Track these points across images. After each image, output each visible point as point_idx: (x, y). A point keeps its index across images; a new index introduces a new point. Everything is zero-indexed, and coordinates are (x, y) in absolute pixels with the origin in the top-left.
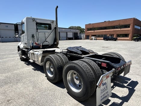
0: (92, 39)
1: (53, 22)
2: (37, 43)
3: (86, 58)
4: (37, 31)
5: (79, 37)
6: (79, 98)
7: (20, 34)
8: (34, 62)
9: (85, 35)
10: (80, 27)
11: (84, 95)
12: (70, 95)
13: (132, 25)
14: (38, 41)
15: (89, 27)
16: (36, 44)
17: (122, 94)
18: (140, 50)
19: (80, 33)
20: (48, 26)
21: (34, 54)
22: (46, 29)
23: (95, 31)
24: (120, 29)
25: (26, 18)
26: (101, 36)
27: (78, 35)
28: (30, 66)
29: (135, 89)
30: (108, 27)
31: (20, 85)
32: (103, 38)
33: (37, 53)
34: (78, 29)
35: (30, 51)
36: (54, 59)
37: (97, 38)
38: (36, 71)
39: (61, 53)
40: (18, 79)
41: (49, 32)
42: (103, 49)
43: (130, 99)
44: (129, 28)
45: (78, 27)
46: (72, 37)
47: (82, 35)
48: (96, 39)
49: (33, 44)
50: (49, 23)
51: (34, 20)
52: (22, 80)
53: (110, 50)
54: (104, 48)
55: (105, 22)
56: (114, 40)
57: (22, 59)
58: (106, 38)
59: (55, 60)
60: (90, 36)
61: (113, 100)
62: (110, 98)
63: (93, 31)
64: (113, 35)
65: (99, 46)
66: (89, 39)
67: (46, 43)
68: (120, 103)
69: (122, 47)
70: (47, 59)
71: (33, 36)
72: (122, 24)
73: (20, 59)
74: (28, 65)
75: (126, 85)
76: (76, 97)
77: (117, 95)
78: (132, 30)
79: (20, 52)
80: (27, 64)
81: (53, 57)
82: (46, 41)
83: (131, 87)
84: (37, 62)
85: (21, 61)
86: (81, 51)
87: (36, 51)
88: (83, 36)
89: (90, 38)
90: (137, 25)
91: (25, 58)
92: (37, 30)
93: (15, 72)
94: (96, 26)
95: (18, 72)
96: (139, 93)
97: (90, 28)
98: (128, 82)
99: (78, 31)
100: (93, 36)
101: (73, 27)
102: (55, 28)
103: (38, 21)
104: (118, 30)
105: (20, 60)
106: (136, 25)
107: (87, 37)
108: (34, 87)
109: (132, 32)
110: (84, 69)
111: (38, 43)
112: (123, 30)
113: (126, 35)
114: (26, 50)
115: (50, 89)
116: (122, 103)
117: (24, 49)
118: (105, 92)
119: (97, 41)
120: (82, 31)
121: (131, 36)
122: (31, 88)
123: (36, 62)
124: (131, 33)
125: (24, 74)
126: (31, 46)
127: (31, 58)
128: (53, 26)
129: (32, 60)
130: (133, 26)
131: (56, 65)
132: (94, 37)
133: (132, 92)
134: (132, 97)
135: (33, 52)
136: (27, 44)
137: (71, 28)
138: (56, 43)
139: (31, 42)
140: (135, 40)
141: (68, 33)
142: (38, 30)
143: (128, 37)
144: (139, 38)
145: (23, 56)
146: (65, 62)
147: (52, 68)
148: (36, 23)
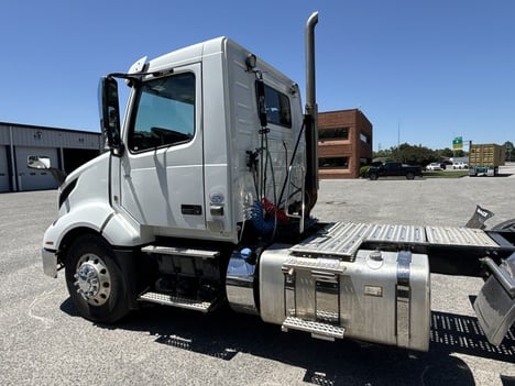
4: (266, 130)
13: (354, 129)
44: (347, 138)
50: (285, 92)
78: (354, 146)
109: (357, 151)
112: (330, 146)
113: (340, 162)
121: (354, 164)
124: (354, 154)
126: (242, 224)
130: (358, 135)
136: (221, 211)
139: (246, 196)
140: (364, 175)
143: (347, 167)
148: (254, 81)
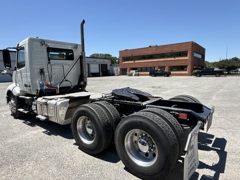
0: (131, 75)
1: (76, 46)
2: (49, 83)
3: (150, 107)
4: (50, 63)
5: (110, 72)
6: (151, 176)
7: (13, 68)
8: (48, 119)
9: (120, 69)
10: (109, 55)
11: (162, 170)
12: (131, 173)
13: (191, 52)
14: (50, 81)
15: (125, 55)
16: (48, 85)
17: (210, 161)
18: (208, 90)
19: (111, 65)
20: (65, 54)
21: (46, 104)
22: (62, 58)
23: (136, 62)
24: (173, 59)
25: (27, 39)
26: (146, 70)
27: (108, 69)
28: (37, 127)
29: (225, 150)
30: (155, 54)
31: (29, 166)
32: (149, 73)
33: (53, 102)
34: (106, 58)
35: (36, 99)
36: (95, 111)
37: (140, 73)
38: (53, 136)
39: (100, 100)
40: (22, 155)
41: (69, 64)
42: (155, 91)
43: (226, 167)
44: (187, 56)
45: (105, 55)
46: (98, 72)
47: (115, 69)
48: (139, 75)
49: (42, 86)
50: (70, 49)
51: (43, 42)
52: (29, 156)
53: (165, 91)
54: (155, 89)
55: (150, 47)
56: (166, 75)
57: (17, 116)
58: (154, 73)
59: (97, 113)
60: (128, 70)
61: (202, 172)
62: (197, 170)
63: (132, 62)
64: (164, 67)
65: (147, 86)
66: (126, 75)
67: (65, 84)
68: (214, 175)
69: (182, 86)
70: (79, 112)
71: (42, 71)
72: (176, 50)
73: (12, 115)
74: (32, 125)
75: (210, 145)
76: (144, 175)
77: (204, 164)
78: (190, 60)
79: (12, 101)
80: (29, 124)
81: (92, 109)
82: (67, 81)
83: (219, 149)
84: (53, 120)
85: (16, 118)
86: (137, 95)
87: (51, 99)
88: (117, 69)
89: (127, 72)
90: (197, 53)
91: (26, 112)
92: (49, 60)
93: (10, 141)
94: (137, 54)
95: (15, 140)
96: (233, 156)
97: (128, 56)
98: (212, 141)
99: (108, 62)
100: (133, 69)
101: (98, 55)
102: (81, 57)
103: (51, 45)
104: (170, 61)
105: (13, 117)
106: (195, 52)
107: (124, 72)
108: (60, 166)
109: (191, 63)
110: (159, 125)
111: (51, 84)
112: (178, 60)
113: (182, 68)
114: (28, 98)
115: (91, 166)
116: (217, 176)
117: (22, 97)
118: (192, 161)
119: (140, 77)
120: (113, 61)
121: (190, 69)
122: (54, 170)
123: (50, 120)
125: (29, 143)
126: (38, 90)
127: (39, 112)
128: (77, 54)
129: (42, 115)
130: (192, 54)
131: (100, 121)
132: (134, 71)
133: (223, 155)
134: (226, 164)
135: (44, 101)
136: (30, 86)
137: (95, 56)
138: (82, 83)
139: (38, 82)
140: (196, 75)
141: (91, 66)
142: (51, 61)
143: (186, 70)
144: (202, 72)
145: (21, 110)
146: (114, 116)
147: (88, 127)
148: (46, 48)
